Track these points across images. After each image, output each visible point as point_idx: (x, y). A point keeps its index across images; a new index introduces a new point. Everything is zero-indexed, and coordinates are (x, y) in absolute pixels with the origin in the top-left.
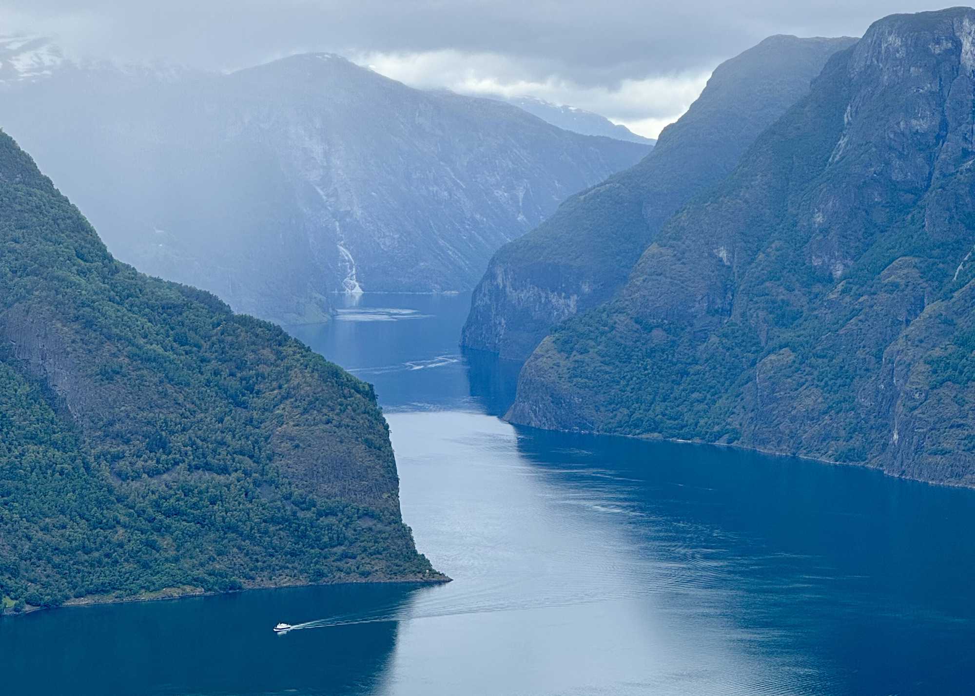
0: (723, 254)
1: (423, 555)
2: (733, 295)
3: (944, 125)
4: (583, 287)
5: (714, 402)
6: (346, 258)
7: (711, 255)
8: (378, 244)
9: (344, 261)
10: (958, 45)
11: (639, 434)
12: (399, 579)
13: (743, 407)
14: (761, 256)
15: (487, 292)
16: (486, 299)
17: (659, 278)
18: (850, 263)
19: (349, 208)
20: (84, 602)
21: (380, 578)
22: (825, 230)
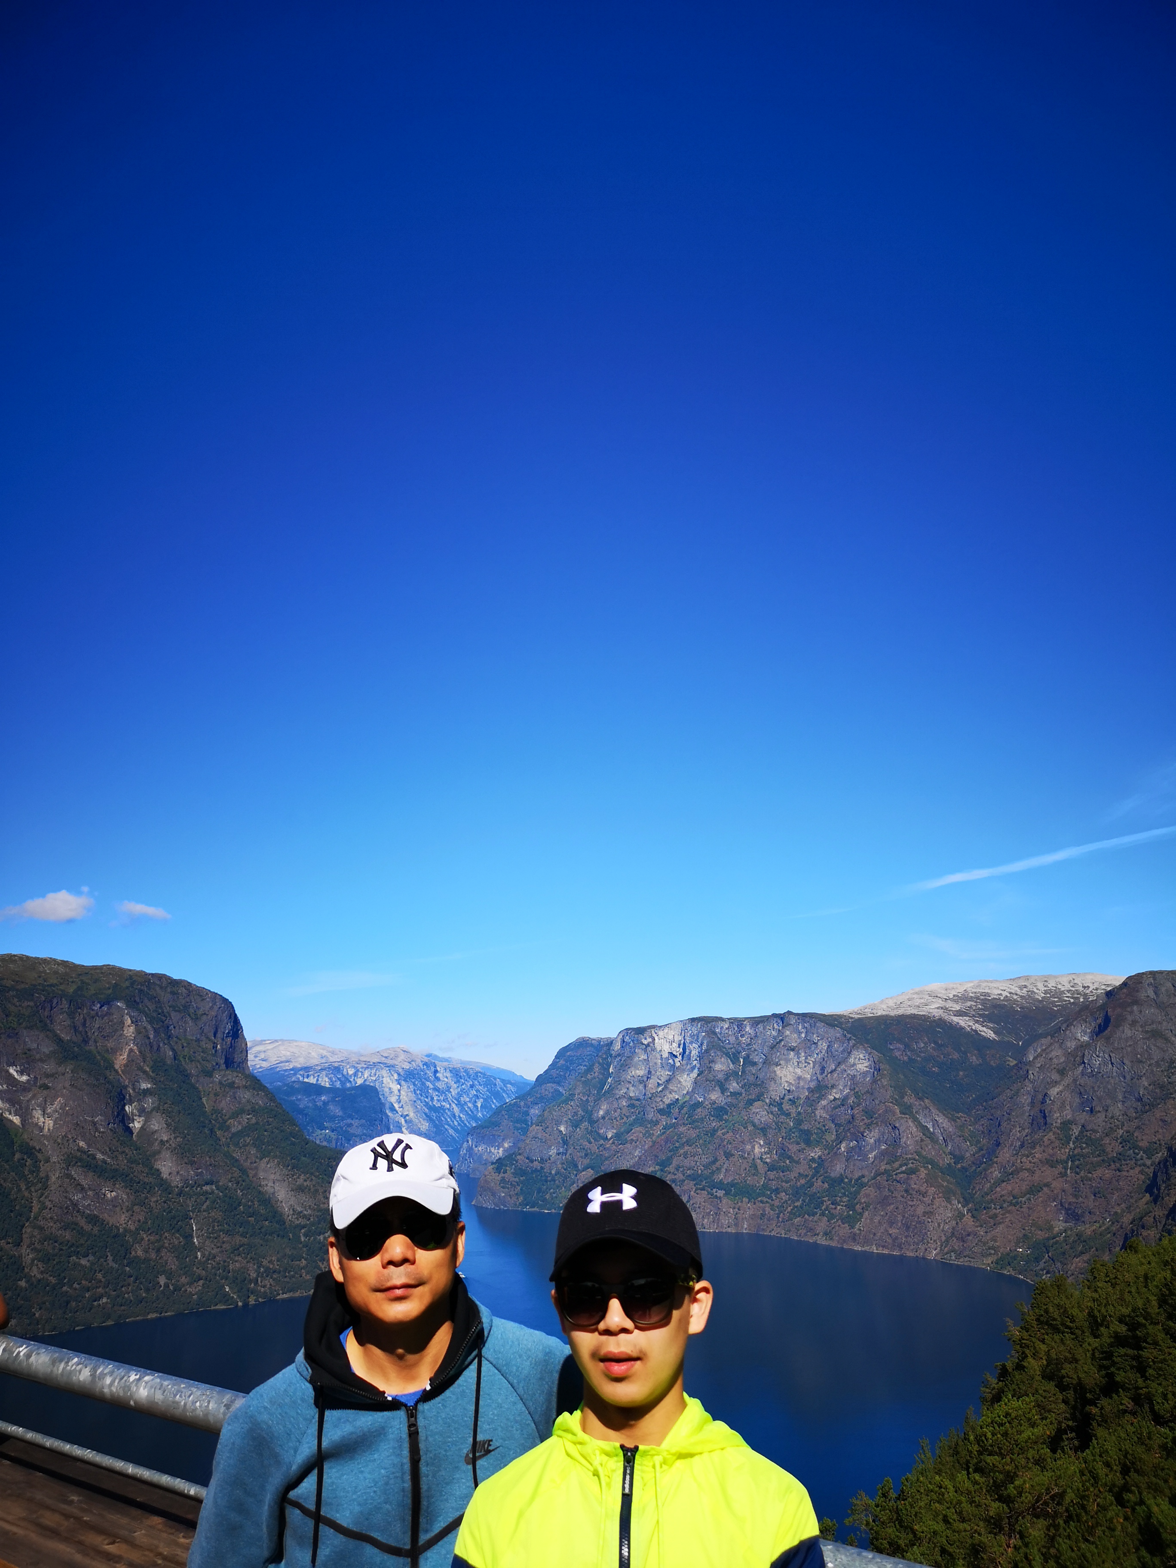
0: (562, 1128)
2: (567, 1146)
3: (650, 1072)
4: (505, 1144)
7: (557, 1130)
8: (420, 1128)
10: (654, 1040)
14: (578, 1130)
16: (465, 1151)
17: (536, 1140)
20: (285, 1296)
22: (603, 1118)
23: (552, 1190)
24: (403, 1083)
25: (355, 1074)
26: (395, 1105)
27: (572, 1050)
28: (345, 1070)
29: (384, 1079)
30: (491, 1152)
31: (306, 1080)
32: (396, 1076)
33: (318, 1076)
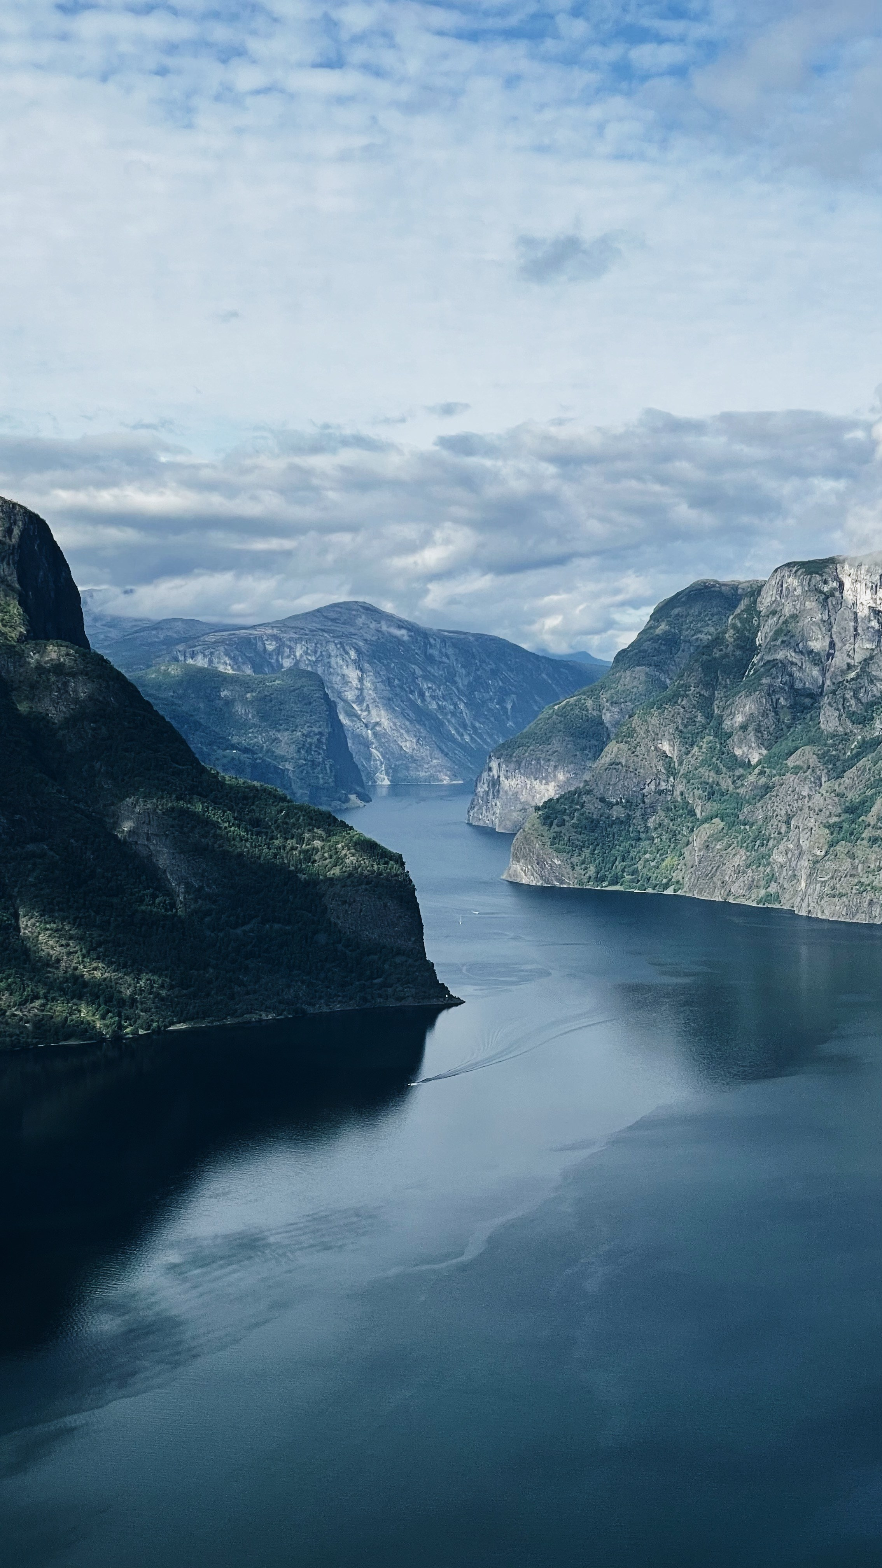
0: (666, 747)
1: (443, 984)
2: (674, 779)
3: (832, 645)
4: (559, 775)
5: (663, 860)
6: (377, 758)
7: (656, 749)
8: (401, 747)
9: (375, 760)
10: (842, 585)
11: (605, 887)
12: (426, 1002)
13: (685, 865)
14: (696, 749)
15: (485, 781)
16: (485, 786)
17: (617, 767)
18: (765, 752)
19: (378, 720)
20: (183, 1027)
21: (410, 1002)
22: (744, 727)
23: (647, 856)
24: (367, 666)
25: (279, 651)
26: (354, 706)
27: (684, 603)
28: (259, 644)
29: (333, 661)
30: (532, 788)
31: (190, 661)
32: (353, 654)
33: (212, 654)
